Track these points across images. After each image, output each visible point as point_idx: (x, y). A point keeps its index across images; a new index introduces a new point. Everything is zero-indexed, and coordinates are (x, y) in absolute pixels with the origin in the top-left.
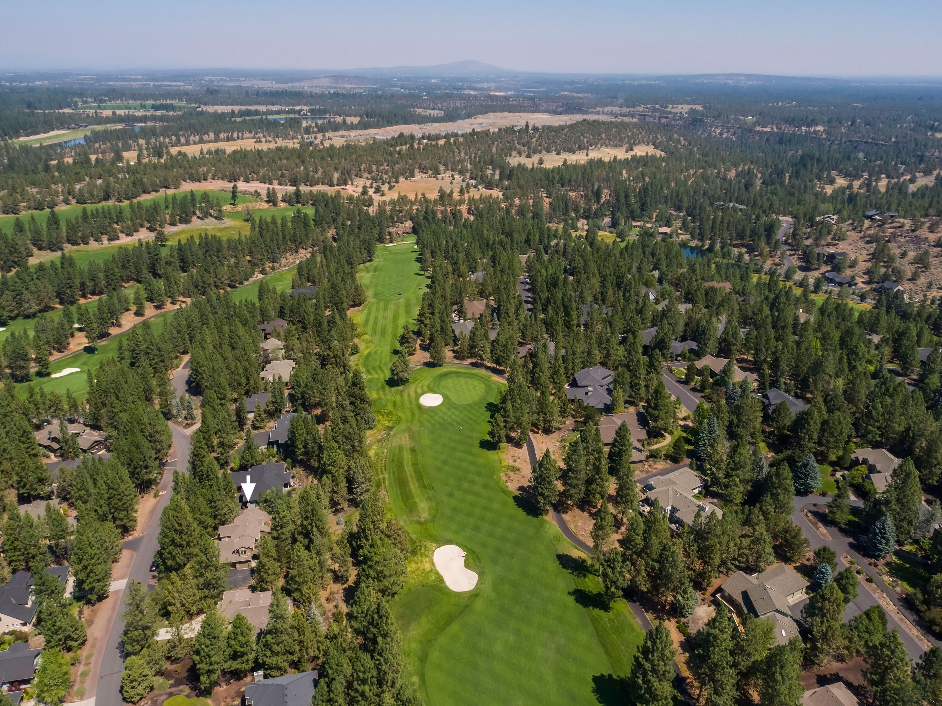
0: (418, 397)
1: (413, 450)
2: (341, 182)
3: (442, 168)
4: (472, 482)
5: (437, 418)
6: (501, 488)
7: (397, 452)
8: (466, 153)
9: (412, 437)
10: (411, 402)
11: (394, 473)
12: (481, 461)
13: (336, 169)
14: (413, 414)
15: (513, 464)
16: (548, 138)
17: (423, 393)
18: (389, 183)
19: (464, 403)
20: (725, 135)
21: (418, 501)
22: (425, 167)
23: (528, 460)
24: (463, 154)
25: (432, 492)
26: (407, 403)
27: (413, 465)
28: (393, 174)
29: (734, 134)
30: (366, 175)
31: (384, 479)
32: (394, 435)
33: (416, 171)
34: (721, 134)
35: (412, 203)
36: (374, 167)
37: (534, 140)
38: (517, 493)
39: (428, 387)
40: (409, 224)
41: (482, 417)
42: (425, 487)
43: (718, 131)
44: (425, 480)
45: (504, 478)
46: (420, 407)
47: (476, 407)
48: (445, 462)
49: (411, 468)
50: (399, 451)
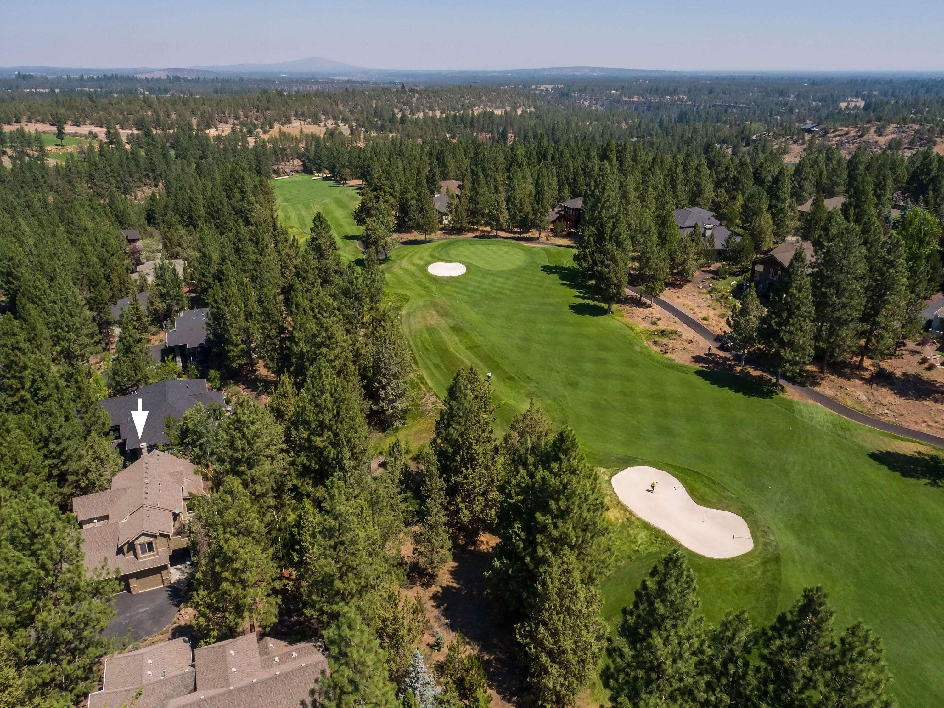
0: (423, 269)
1: (457, 330)
2: (203, 127)
3: (323, 117)
4: (599, 361)
5: (470, 288)
6: (658, 362)
7: (426, 335)
8: (344, 105)
9: (444, 313)
10: (413, 275)
11: (437, 367)
12: (593, 330)
13: (193, 113)
14: (425, 287)
15: (653, 328)
16: (429, 98)
17: (429, 263)
18: (262, 128)
19: (505, 269)
20: (594, 107)
21: (511, 402)
22: (303, 114)
23: (677, 319)
24: (341, 107)
25: (533, 384)
26: (406, 278)
27: (469, 348)
28: (265, 119)
29: (603, 105)
30: (231, 121)
31: (422, 378)
32: (409, 314)
33: (293, 118)
34: (590, 106)
35: (297, 141)
36: (241, 113)
37: (414, 100)
38: (698, 367)
39: (432, 256)
40: (297, 163)
41: (548, 281)
42: (512, 379)
43: (587, 104)
44: (507, 369)
45: (656, 349)
46: (435, 279)
47: (528, 272)
48: (526, 339)
49: (468, 353)
50: (430, 334)
